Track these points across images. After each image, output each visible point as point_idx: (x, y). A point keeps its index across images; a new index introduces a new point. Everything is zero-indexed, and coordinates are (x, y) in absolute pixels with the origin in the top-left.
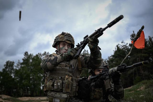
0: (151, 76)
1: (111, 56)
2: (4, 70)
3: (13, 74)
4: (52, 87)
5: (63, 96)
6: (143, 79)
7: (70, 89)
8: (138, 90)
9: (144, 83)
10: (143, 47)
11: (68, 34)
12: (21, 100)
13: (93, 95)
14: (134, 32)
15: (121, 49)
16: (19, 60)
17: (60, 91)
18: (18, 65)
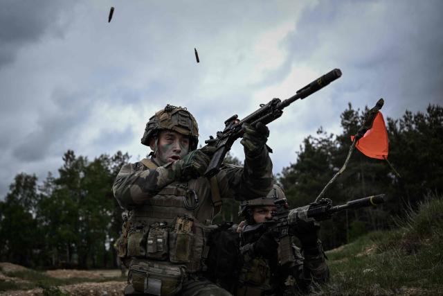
0: (393, 219)
1: (289, 166)
2: (10, 197)
3: (33, 209)
4: (142, 249)
5: (169, 272)
6: (372, 229)
7: (188, 254)
8: (359, 255)
9: (374, 239)
10: (383, 154)
11: (182, 111)
12: (53, 276)
13: (244, 273)
14: (350, 105)
15: (316, 148)
16: (50, 173)
17: (163, 259)
18: (48, 185)
